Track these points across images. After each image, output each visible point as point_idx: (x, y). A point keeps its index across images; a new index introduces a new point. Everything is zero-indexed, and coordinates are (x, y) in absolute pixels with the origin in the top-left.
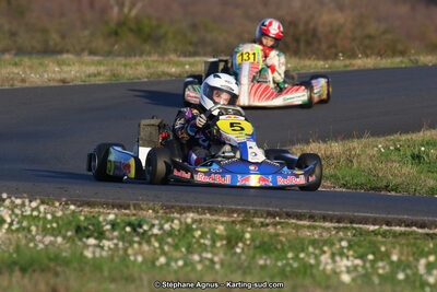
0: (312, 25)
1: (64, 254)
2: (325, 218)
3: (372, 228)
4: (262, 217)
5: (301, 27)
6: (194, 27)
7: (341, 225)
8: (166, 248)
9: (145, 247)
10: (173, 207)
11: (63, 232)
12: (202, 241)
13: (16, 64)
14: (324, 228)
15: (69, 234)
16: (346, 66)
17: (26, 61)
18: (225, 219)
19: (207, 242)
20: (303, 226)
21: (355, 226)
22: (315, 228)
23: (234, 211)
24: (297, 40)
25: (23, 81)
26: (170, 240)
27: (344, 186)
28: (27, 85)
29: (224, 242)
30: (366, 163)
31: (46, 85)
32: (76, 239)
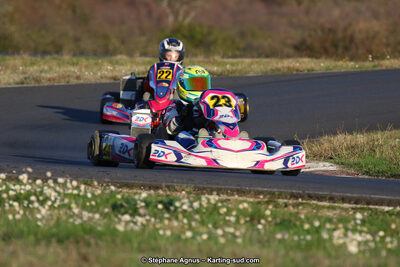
0: (349, 32)
1: (99, 228)
2: (343, 200)
3: (387, 209)
4: (286, 198)
5: (340, 34)
6: (242, 34)
7: (358, 206)
8: (194, 224)
9: (175, 223)
10: (204, 189)
11: (101, 208)
12: (227, 218)
13: (73, 64)
14: (342, 208)
15: (106, 210)
16: (374, 66)
17: (83, 61)
18: (252, 200)
19: (233, 219)
20: (323, 207)
21: (371, 207)
22: (334, 208)
23: (260, 193)
24: (336, 46)
25: (78, 78)
26: (197, 217)
27: (367, 173)
28: (82, 81)
29: (248, 219)
30: (388, 153)
31: (98, 81)
32: (112, 215)
